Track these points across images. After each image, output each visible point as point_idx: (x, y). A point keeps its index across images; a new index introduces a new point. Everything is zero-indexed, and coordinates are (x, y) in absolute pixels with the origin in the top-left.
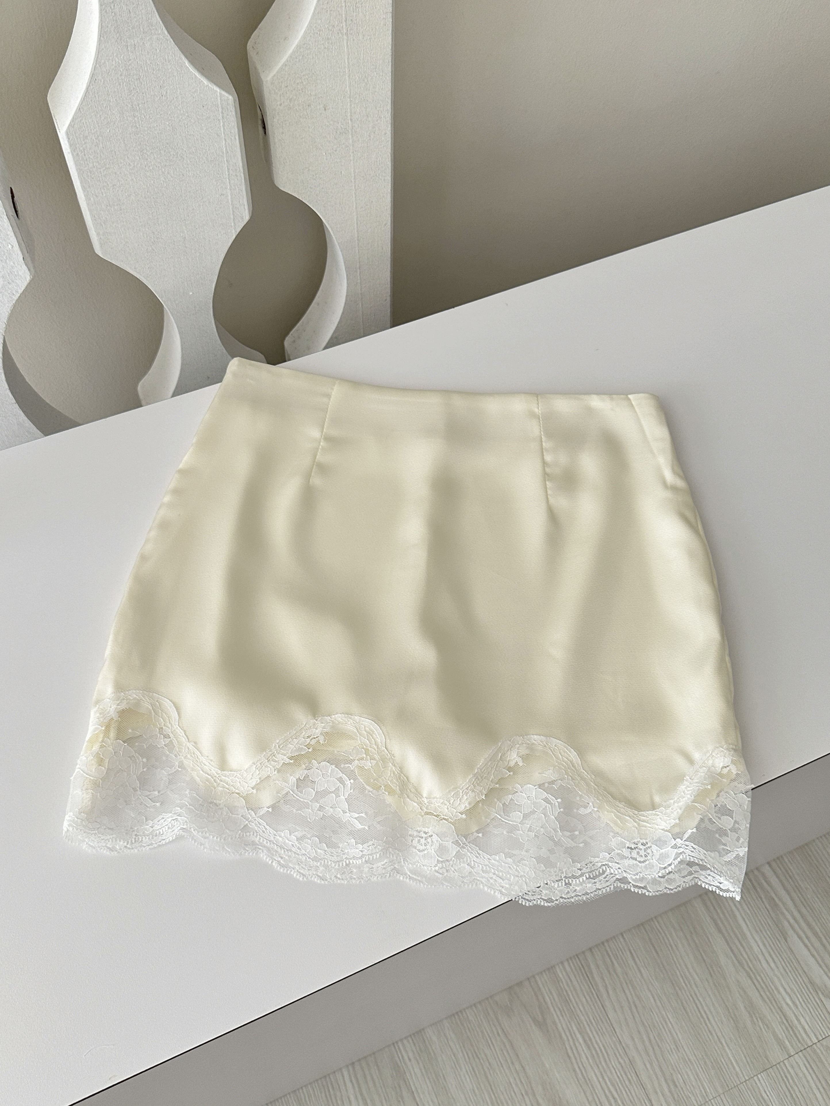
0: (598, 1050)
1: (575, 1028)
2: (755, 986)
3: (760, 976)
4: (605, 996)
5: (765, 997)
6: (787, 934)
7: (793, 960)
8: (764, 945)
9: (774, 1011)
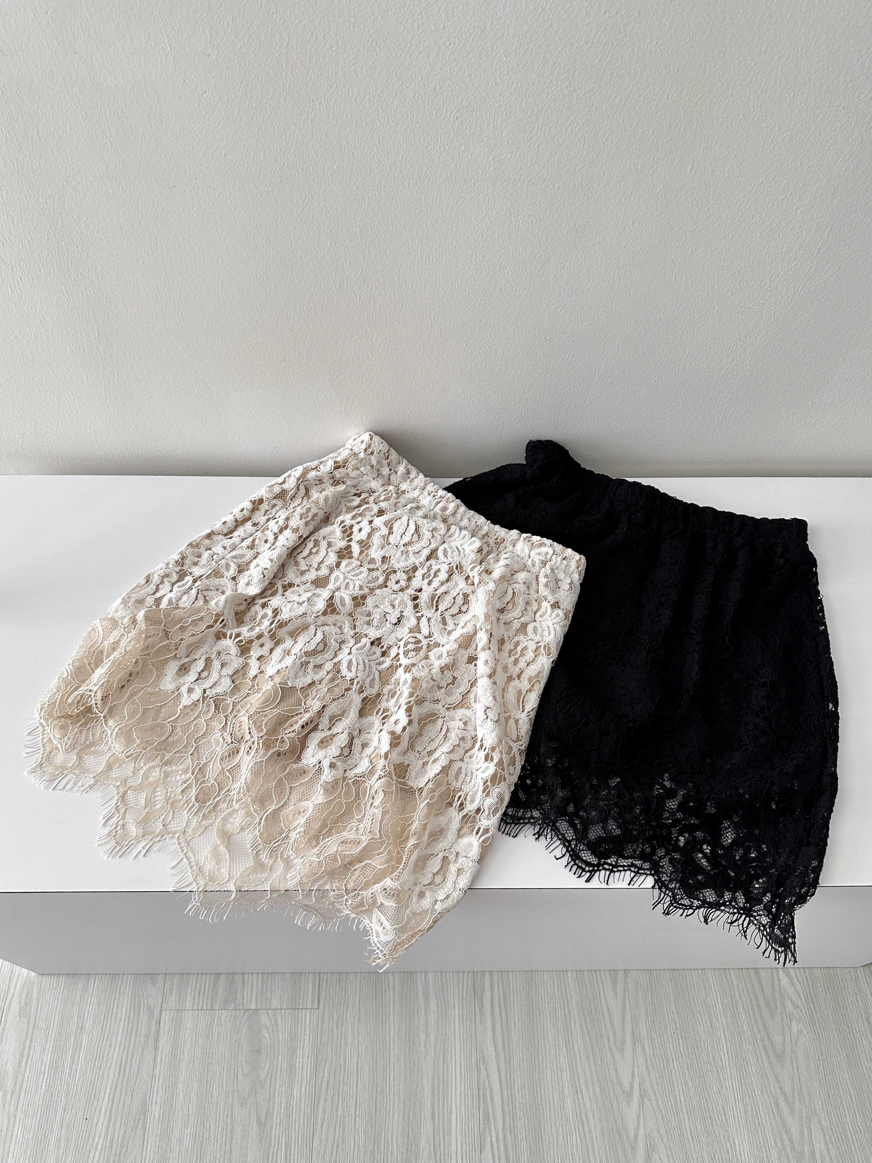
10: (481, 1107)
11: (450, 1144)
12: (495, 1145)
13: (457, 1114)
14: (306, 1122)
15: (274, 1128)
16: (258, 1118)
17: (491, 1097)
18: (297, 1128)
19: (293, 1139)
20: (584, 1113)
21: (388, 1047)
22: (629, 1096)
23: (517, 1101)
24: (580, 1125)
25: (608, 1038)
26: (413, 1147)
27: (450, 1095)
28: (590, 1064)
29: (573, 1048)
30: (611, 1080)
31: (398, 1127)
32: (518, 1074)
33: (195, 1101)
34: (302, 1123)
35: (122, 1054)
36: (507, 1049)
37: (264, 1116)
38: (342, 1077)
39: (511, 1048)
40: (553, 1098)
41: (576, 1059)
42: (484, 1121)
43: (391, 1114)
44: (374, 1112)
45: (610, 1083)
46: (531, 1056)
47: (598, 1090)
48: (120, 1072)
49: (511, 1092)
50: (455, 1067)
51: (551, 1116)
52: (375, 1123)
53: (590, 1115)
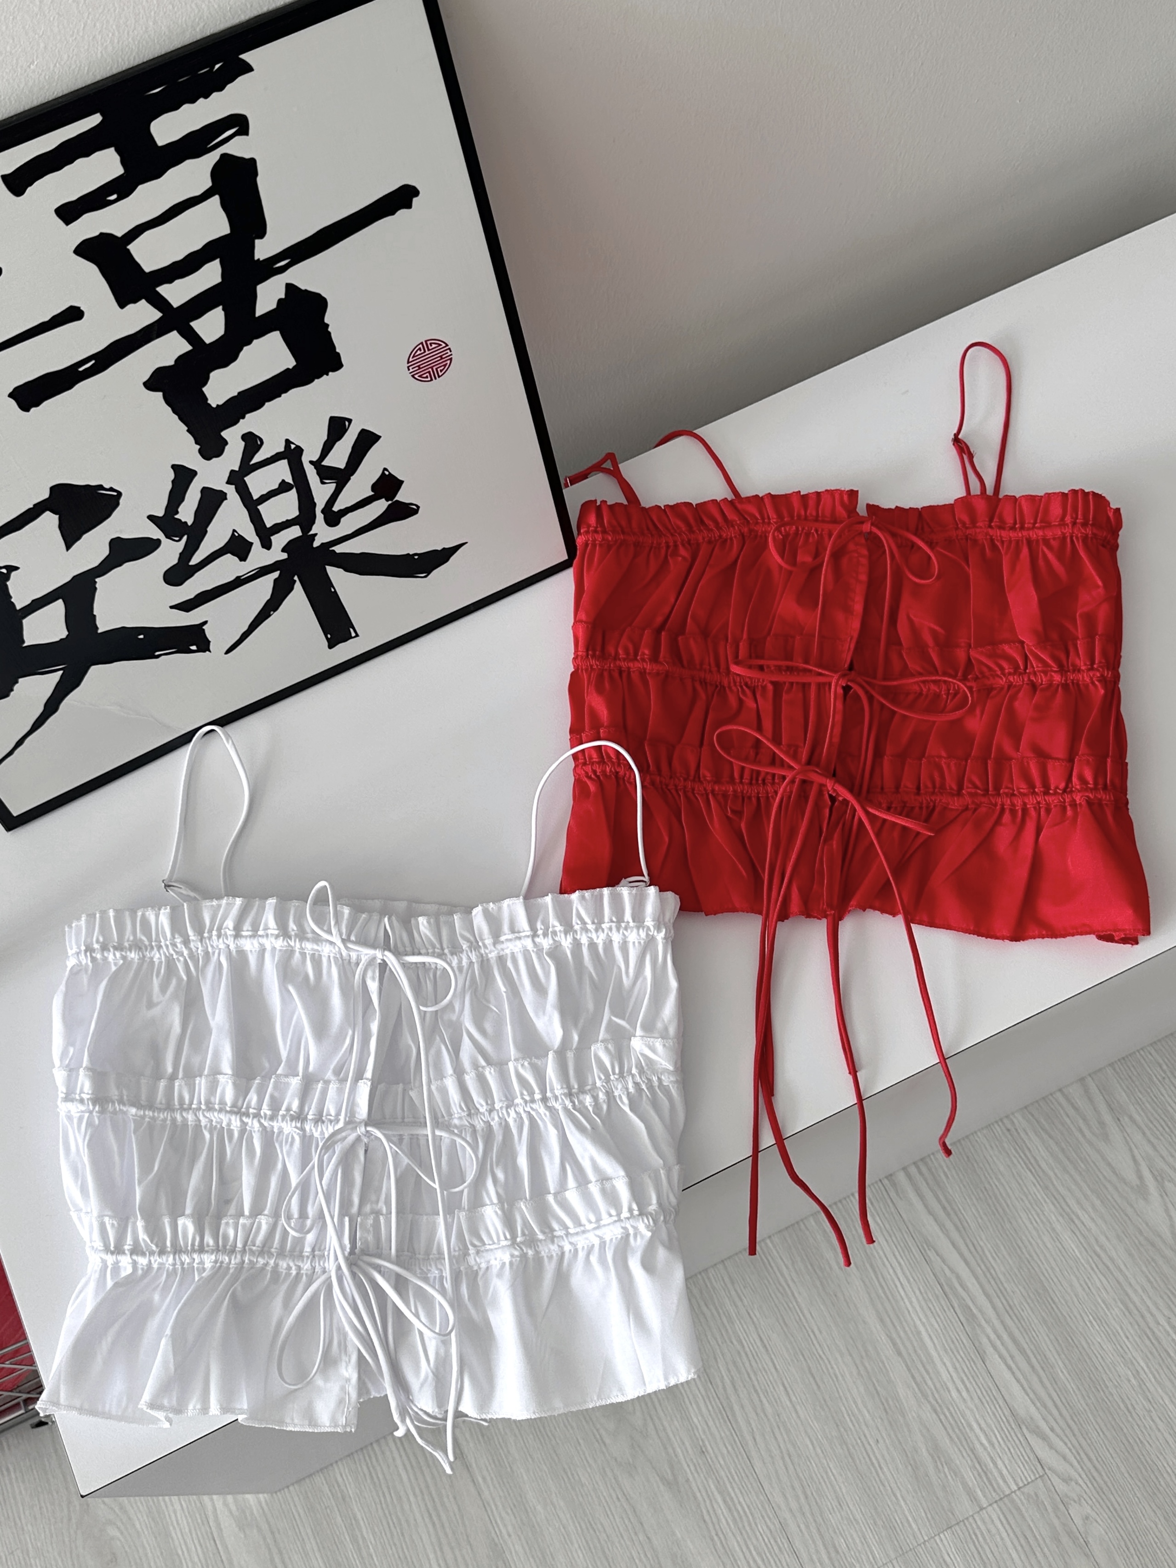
0: (741, 1512)
1: (712, 1486)
2: (941, 1422)
3: (949, 1409)
4: (751, 1443)
5: (954, 1436)
6: (985, 1352)
7: (992, 1388)
8: (956, 1368)
9: (965, 1454)
10: (956, 1305)
11: (938, 1373)
12: (998, 1343)
13: (927, 1330)
14: (730, 1448)
15: (691, 1479)
16: (663, 1479)
17: (961, 1285)
18: (722, 1462)
19: (726, 1479)
20: (1093, 1241)
21: (790, 1294)
22: (1142, 1190)
23: (998, 1272)
24: (1095, 1258)
25: (1081, 1131)
26: (891, 1403)
27: (906, 1312)
28: (1071, 1176)
29: (1039, 1166)
30: (1109, 1181)
31: (857, 1388)
32: (983, 1238)
33: (562, 1504)
34: (725, 1452)
35: (424, 1499)
36: (952, 1213)
37: (669, 1473)
38: (747, 1364)
39: (956, 1208)
40: (1044, 1243)
41: (1050, 1179)
42: (967, 1320)
43: (840, 1378)
44: (815, 1387)
45: (1108, 1186)
46: (989, 1205)
47: (1098, 1203)
48: (434, 1524)
49: (985, 1265)
50: (895, 1271)
51: (1052, 1268)
52: (825, 1401)
53: (1102, 1239)
